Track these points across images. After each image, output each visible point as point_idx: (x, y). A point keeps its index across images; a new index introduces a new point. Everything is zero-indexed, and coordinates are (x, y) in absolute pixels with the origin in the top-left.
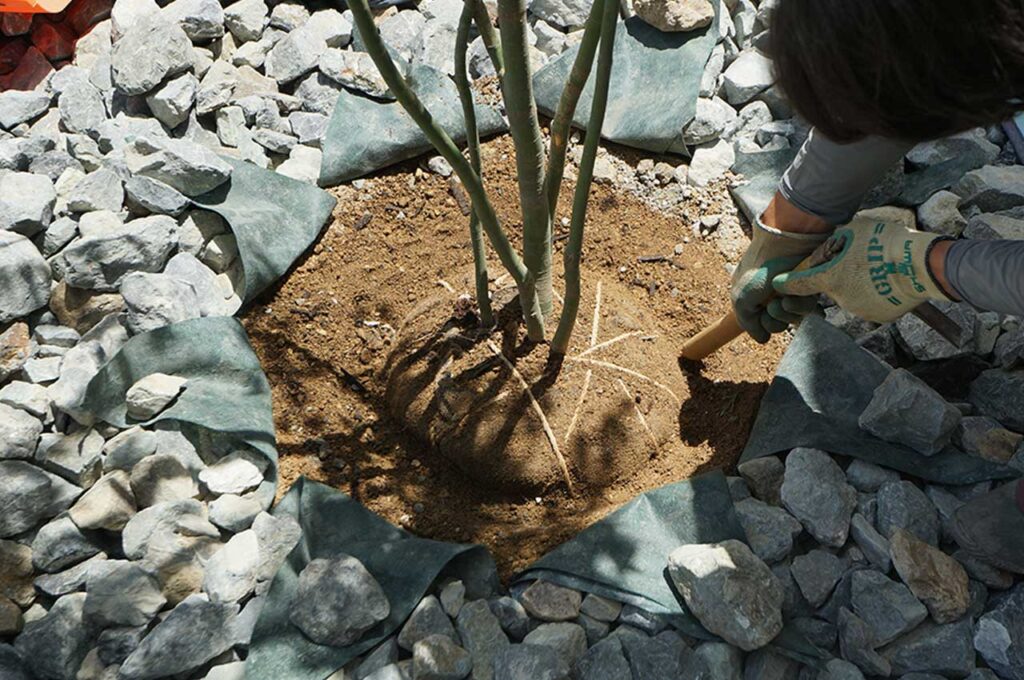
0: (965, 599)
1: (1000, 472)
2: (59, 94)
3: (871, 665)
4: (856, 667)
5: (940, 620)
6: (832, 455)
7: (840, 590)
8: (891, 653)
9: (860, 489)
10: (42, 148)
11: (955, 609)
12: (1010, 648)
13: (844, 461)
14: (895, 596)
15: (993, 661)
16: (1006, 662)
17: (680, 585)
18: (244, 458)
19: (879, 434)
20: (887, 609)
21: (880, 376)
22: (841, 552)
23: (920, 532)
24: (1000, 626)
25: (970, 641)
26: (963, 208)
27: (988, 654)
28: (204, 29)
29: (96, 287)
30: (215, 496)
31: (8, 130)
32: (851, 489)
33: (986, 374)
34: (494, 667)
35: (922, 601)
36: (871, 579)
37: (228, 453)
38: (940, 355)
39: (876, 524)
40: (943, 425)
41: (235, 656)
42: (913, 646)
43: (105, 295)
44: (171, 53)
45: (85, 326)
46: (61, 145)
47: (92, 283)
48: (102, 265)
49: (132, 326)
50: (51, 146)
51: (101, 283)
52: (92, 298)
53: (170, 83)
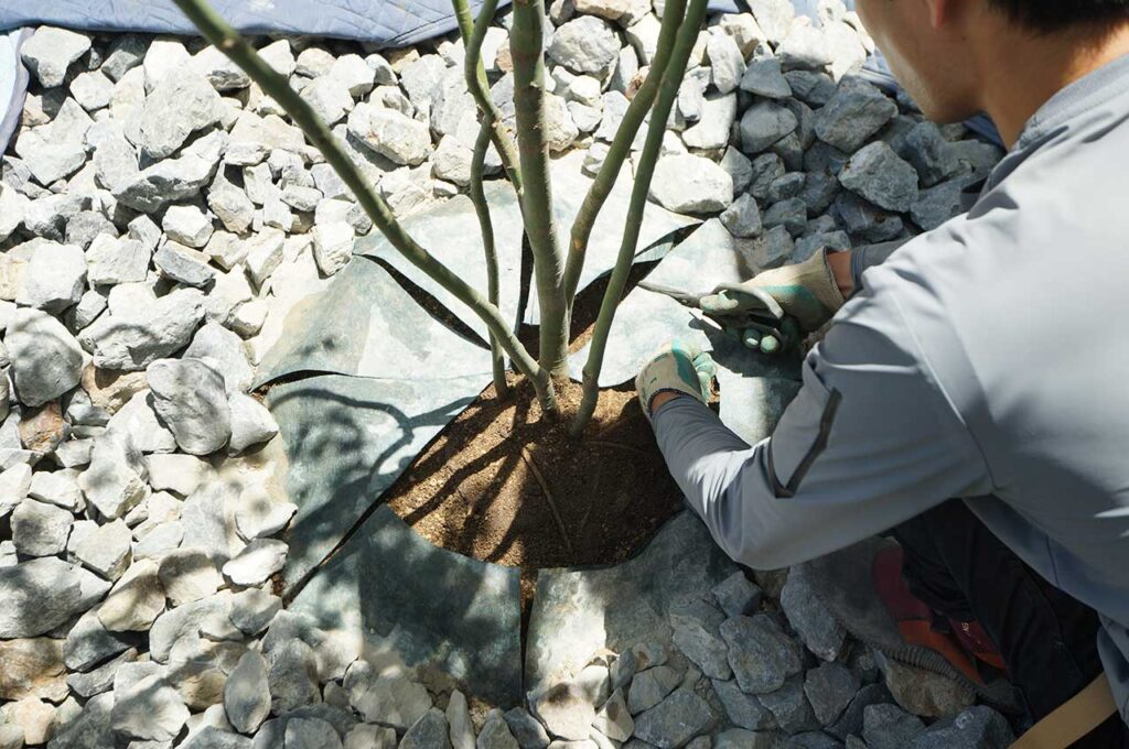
2: (94, 149)
10: (79, 207)
28: (231, 80)
29: (124, 368)
31: (47, 187)
36: (884, 715)
43: (133, 374)
44: (195, 113)
45: (117, 402)
46: (96, 205)
47: (121, 364)
48: (129, 348)
49: (159, 411)
50: (87, 204)
51: (128, 363)
52: (122, 377)
53: (197, 143)
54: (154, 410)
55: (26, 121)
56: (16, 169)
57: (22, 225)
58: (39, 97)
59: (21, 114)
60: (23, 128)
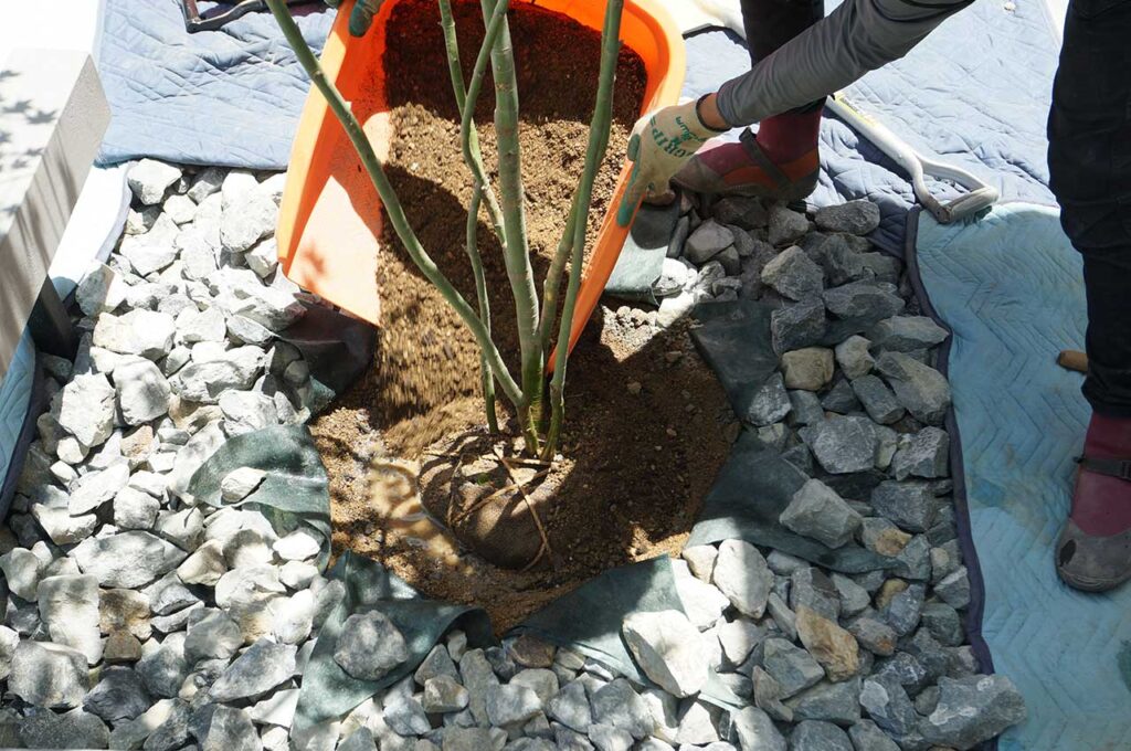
0: (854, 664)
1: (889, 564)
2: (181, 250)
3: (777, 713)
4: (764, 714)
5: (834, 679)
6: (756, 546)
7: (757, 651)
8: (794, 704)
9: (777, 573)
10: (168, 292)
11: (846, 672)
12: (888, 704)
13: (766, 551)
14: (797, 659)
15: (874, 714)
16: (885, 715)
17: (630, 644)
18: (306, 533)
19: (795, 530)
20: (791, 668)
21: (800, 484)
22: (759, 622)
23: (821, 608)
24: (880, 686)
25: (857, 697)
26: (873, 351)
27: (871, 709)
29: (202, 400)
30: (285, 562)
31: (143, 277)
32: (770, 573)
33: (885, 484)
34: (485, 701)
35: (820, 664)
36: (779, 646)
37: (295, 529)
38: (845, 470)
39: (789, 603)
40: (846, 525)
41: (294, 684)
42: (812, 699)
43: (209, 407)
44: (264, 219)
45: (194, 428)
46: (182, 290)
47: (200, 397)
48: (207, 384)
49: (228, 431)
50: (174, 290)
51: (206, 397)
52: (200, 408)
53: (263, 243)
54: (224, 431)
55: (129, 231)
56: (121, 264)
57: (124, 303)
58: (140, 214)
59: (126, 224)
60: (126, 236)
